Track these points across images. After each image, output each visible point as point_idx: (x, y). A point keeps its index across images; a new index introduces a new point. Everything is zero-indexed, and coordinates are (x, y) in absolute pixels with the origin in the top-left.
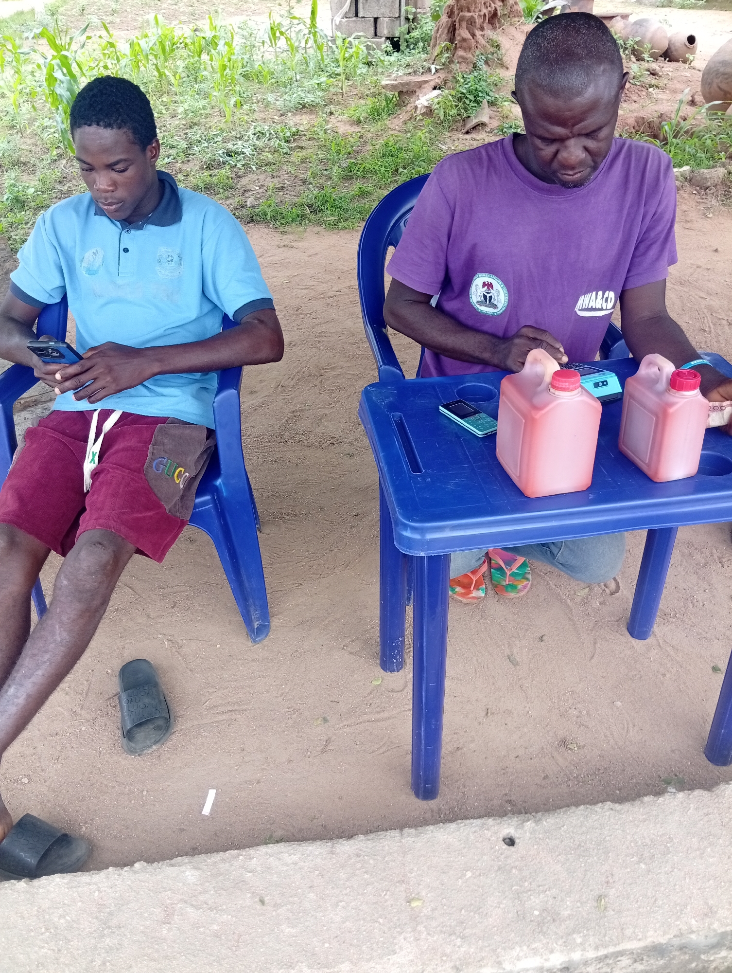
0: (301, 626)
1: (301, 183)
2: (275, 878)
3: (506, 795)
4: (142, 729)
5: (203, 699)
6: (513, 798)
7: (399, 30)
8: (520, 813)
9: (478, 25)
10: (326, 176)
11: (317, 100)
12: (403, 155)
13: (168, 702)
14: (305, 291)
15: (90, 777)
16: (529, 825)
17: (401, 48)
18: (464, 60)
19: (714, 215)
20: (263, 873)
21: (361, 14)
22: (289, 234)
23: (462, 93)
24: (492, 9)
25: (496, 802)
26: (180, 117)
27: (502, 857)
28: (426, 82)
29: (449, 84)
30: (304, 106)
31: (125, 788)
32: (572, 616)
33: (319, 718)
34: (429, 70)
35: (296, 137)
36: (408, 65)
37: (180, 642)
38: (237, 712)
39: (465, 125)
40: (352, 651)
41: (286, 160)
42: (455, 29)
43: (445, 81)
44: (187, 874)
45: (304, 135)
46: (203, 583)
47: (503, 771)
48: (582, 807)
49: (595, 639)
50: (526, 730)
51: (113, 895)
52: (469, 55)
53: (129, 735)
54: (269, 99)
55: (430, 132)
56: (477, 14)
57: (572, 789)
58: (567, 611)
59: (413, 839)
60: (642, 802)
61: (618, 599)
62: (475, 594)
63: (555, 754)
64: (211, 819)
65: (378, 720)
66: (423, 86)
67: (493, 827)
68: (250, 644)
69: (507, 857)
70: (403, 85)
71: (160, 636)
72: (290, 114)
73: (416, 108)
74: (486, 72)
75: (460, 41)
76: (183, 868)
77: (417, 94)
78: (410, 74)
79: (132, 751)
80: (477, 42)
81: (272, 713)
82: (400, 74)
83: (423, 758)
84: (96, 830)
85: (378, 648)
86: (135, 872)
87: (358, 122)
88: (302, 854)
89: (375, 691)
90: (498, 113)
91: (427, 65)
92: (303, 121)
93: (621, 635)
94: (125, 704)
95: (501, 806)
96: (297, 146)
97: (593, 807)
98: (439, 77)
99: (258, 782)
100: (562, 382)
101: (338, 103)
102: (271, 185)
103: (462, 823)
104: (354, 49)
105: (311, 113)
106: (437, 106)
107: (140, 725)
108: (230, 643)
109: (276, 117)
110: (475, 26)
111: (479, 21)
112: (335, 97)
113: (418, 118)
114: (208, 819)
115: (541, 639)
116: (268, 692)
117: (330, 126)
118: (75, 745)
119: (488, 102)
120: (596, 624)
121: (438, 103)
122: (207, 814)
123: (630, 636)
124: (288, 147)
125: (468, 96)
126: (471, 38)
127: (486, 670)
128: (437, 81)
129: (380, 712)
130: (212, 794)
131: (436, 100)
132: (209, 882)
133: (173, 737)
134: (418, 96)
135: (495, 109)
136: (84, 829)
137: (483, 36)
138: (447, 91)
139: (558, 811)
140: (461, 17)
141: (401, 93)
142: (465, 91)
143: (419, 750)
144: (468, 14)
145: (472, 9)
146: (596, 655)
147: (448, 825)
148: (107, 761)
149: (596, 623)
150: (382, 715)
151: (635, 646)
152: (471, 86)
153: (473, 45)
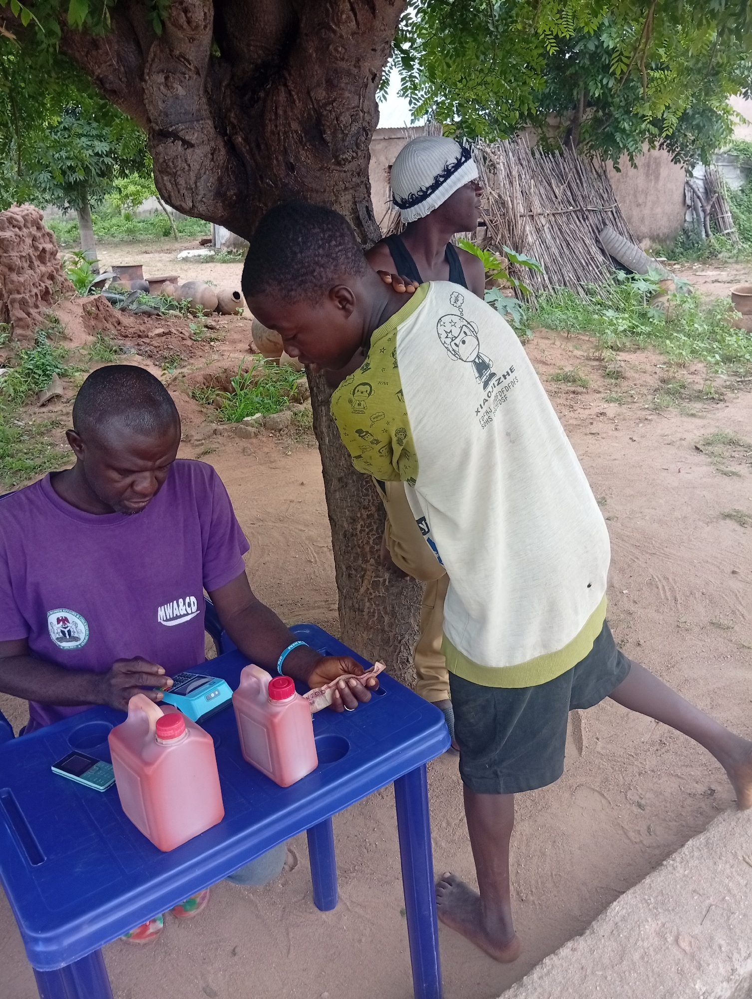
9: (31, 304)
18: (25, 337)
19: (292, 452)
23: (29, 369)
24: (42, 288)
29: (13, 361)
39: (39, 398)
42: (8, 310)
43: (9, 359)
52: (29, 333)
56: (28, 294)
58: (253, 909)
61: (298, 872)
62: (152, 928)
74: (50, 346)
75: (15, 321)
80: (34, 319)
90: (71, 384)
93: (311, 913)
100: (166, 730)
106: (4, 385)
110: (29, 306)
111: (31, 301)
115: (234, 953)
119: (59, 374)
121: (6, 382)
125: (36, 371)
126: (27, 316)
131: (3, 379)
135: (67, 379)
137: (39, 313)
138: (12, 370)
140: (12, 299)
142: (31, 367)
144: (19, 296)
145: (22, 290)
149: (284, 910)
151: (326, 920)
152: (37, 361)
153: (30, 323)
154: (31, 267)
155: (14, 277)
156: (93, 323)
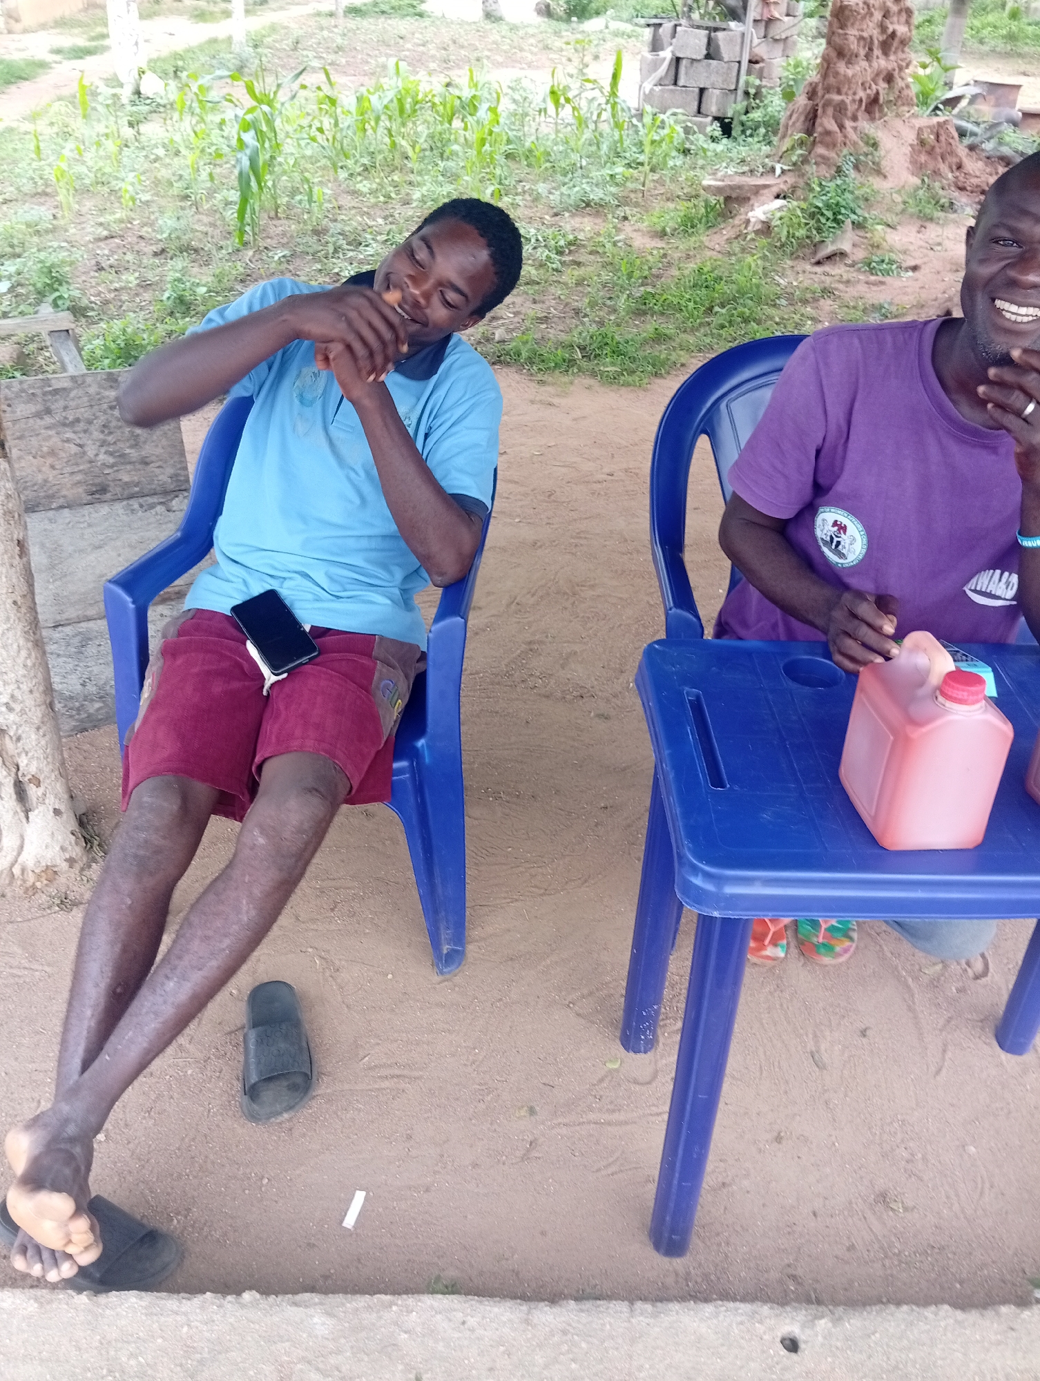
0: (510, 963)
1: (572, 314)
2: (440, 1346)
3: (789, 1266)
4: (272, 1085)
5: (361, 1054)
6: (800, 1272)
7: (733, 108)
8: (809, 1301)
9: (849, 114)
10: (609, 307)
11: (607, 199)
12: (723, 287)
13: (312, 1050)
14: (564, 470)
15: (190, 1146)
16: (823, 1324)
17: (734, 133)
18: (825, 160)
20: (424, 1336)
21: (681, 82)
22: (549, 384)
23: (817, 207)
24: (872, 93)
25: (774, 1275)
26: (414, 205)
27: (778, 1367)
28: (766, 186)
29: (799, 193)
30: (588, 205)
31: (238, 1170)
32: (914, 1003)
33: (523, 1107)
34: (773, 170)
35: (572, 248)
36: (743, 161)
37: (337, 962)
38: (407, 1080)
39: (815, 253)
40: (581, 1011)
41: (555, 279)
42: (815, 116)
43: (794, 188)
44: (316, 1320)
45: (584, 246)
46: (378, 879)
47: (789, 1229)
48: (905, 1308)
49: (945, 1045)
50: (828, 1170)
51: (207, 1335)
52: (832, 155)
53: (252, 1092)
54: (540, 191)
55: (764, 258)
56: (850, 98)
57: (889, 1272)
58: (907, 996)
59: (647, 1320)
60: (998, 1314)
61: (985, 986)
62: (770, 951)
63: (869, 1214)
64: (354, 1236)
65: (609, 1124)
66: (761, 192)
67: (768, 1321)
68: (437, 978)
69: (785, 1369)
70: (731, 188)
71: (310, 950)
72: (567, 214)
73: (748, 222)
74: (854, 179)
75: (821, 134)
76: (311, 1311)
77: (751, 202)
78: (744, 173)
79: (253, 1117)
80: (845, 137)
81: (457, 1088)
82: (730, 172)
83: (673, 1197)
84: (193, 1226)
85: (621, 1013)
86: (243, 1306)
87: (662, 234)
88: (484, 1317)
89: (609, 1078)
90: (865, 241)
91: (770, 164)
92: (585, 227)
93: (985, 1043)
94: (252, 1047)
95: (780, 1282)
96: (573, 261)
97: (921, 1310)
98: (786, 182)
99: (427, 1190)
100: (958, 689)
101: (637, 205)
102: (531, 313)
103: (722, 1306)
104: (666, 131)
105: (597, 214)
106: (779, 222)
107: (270, 1079)
108: (406, 973)
109: (547, 217)
110: (846, 115)
111: (851, 108)
112: (632, 195)
113: (749, 237)
114: (351, 1235)
115: (863, 1033)
116: (453, 1055)
117: (621, 237)
118: (176, 1096)
119: (853, 223)
120: (949, 1022)
121: (781, 219)
122: (350, 1227)
123: (998, 1048)
124: (560, 261)
125: (826, 212)
126: (837, 129)
127: (777, 1070)
128: (782, 186)
129: (614, 1111)
130: (360, 1197)
131: (778, 215)
132: (345, 1338)
133: (313, 1103)
134: (753, 205)
135: (861, 233)
136: (175, 1221)
137: (855, 129)
138: (795, 203)
139: (868, 1308)
140: (827, 100)
141: (728, 199)
142: (820, 205)
143: (669, 1184)
144: (837, 98)
145: (844, 90)
146: (944, 1071)
147: (702, 1306)
148: (218, 1126)
149: (949, 1020)
150: (616, 1117)
151: (1005, 1062)
152: (831, 198)
153: (839, 141)
154: (868, 57)
155: (841, 67)
156: (923, 158)
